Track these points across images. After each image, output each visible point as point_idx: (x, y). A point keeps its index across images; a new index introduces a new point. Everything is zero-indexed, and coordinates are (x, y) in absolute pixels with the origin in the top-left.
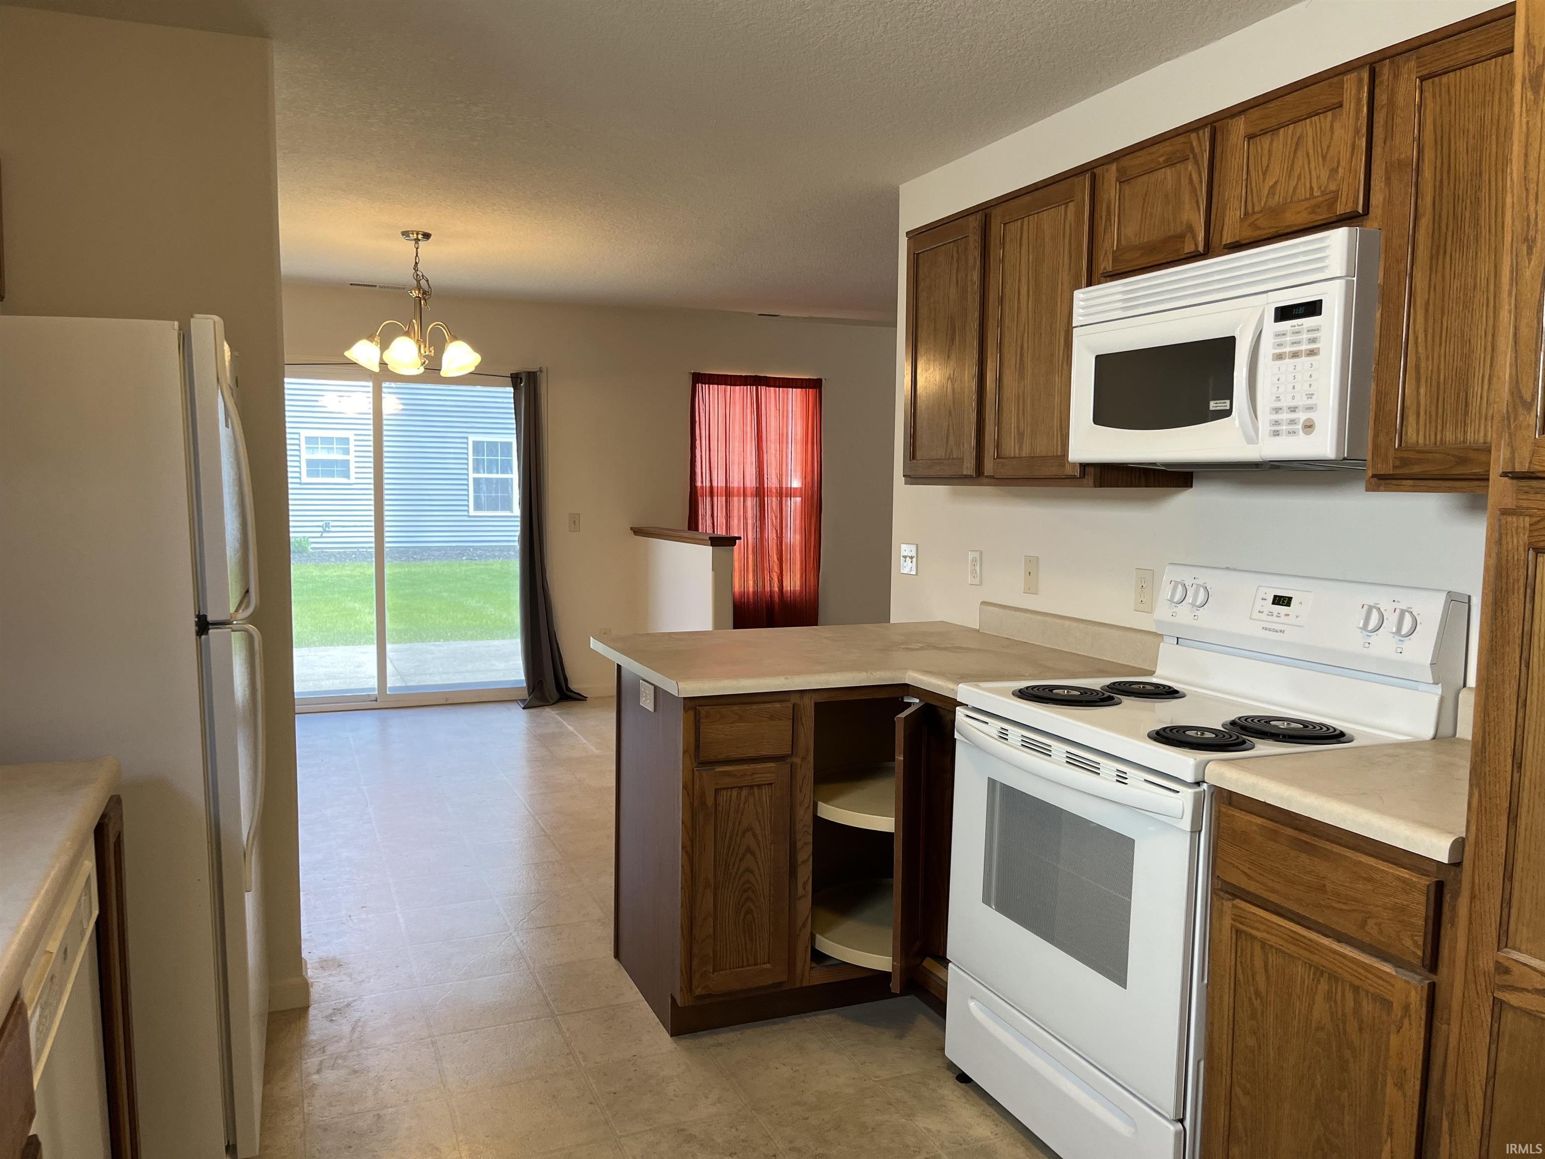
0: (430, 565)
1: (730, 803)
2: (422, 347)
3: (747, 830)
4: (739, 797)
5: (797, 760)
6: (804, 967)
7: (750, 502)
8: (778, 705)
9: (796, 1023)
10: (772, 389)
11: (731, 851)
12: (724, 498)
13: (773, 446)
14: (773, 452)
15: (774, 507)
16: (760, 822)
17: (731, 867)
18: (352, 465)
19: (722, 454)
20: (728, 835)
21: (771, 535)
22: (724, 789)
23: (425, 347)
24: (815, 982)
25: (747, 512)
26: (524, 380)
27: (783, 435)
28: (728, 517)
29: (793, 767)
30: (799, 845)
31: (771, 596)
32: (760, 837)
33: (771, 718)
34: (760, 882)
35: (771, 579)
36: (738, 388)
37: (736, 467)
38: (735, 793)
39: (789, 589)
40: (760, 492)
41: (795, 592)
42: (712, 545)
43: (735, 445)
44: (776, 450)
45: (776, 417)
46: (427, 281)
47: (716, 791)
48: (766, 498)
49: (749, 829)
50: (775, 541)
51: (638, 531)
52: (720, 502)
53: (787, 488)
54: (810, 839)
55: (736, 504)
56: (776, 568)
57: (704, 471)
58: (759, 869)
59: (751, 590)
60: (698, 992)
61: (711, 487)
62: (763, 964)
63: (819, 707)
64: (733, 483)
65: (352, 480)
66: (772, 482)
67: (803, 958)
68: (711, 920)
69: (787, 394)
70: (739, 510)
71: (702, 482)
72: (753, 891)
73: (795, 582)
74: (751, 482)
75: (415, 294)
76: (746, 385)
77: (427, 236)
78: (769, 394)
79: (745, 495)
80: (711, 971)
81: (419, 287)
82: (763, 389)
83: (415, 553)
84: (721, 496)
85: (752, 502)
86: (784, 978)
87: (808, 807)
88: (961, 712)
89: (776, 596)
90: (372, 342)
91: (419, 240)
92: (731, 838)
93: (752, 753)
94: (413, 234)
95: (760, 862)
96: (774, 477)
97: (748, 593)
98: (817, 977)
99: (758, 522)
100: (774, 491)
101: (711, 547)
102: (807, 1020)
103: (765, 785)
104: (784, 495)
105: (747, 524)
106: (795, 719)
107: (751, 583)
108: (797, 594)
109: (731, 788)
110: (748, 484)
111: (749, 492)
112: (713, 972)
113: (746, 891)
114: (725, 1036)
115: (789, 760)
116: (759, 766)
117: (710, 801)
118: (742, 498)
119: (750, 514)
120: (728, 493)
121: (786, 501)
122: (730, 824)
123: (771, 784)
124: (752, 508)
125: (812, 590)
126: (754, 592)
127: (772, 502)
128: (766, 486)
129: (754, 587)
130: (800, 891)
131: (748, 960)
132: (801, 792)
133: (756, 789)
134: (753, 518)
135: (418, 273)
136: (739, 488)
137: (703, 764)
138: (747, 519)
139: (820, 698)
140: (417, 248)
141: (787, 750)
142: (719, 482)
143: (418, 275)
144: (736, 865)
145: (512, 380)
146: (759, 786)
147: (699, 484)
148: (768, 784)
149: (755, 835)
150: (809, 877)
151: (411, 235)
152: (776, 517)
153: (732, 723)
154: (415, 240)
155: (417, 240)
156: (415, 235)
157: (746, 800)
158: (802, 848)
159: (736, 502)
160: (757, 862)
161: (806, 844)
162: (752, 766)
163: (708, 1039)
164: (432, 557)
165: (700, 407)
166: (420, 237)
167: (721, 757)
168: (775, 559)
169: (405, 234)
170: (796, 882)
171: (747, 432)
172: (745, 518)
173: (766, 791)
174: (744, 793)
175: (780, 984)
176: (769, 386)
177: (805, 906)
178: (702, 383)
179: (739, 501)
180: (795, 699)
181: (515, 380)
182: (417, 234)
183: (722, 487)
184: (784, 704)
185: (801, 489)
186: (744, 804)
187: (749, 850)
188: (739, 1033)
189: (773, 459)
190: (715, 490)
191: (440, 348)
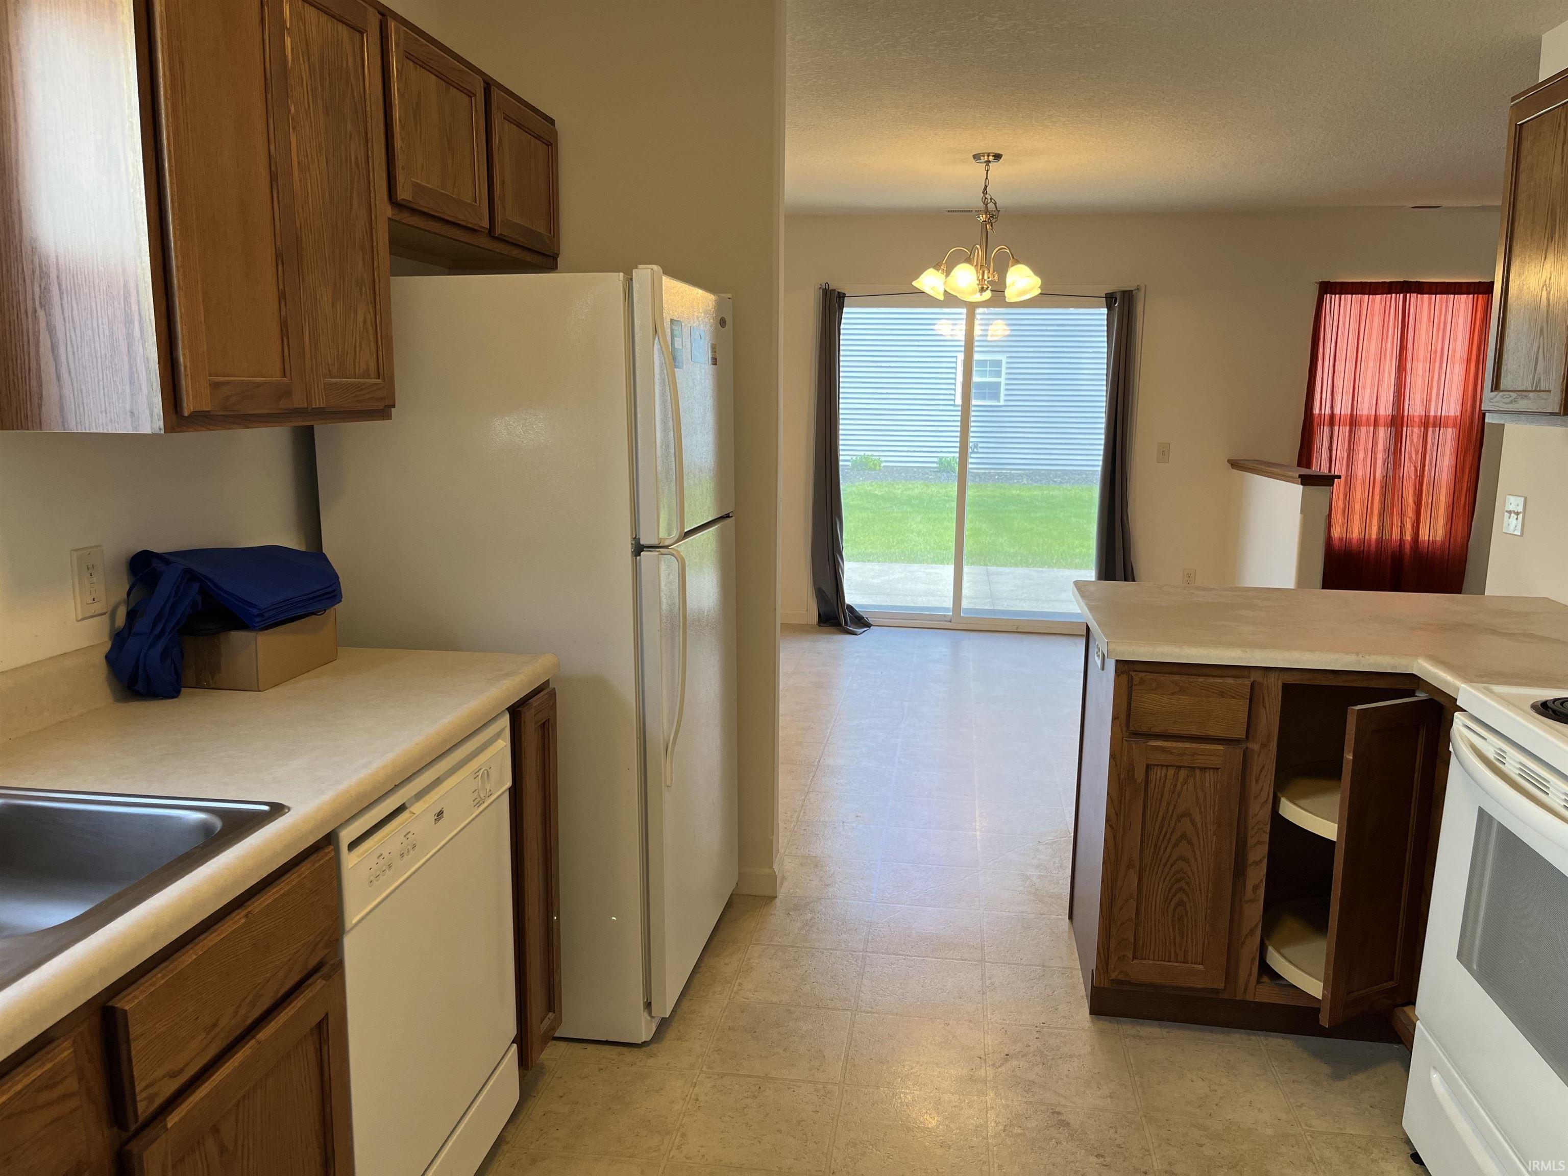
0: (1069, 488)
1: (1165, 782)
2: (986, 272)
3: (1184, 815)
4: (1176, 775)
5: (1255, 747)
6: (1248, 980)
7: (1382, 432)
8: (1231, 681)
9: (1238, 1038)
10: (1426, 296)
11: (1163, 834)
12: (1348, 428)
13: (1421, 365)
14: (1420, 372)
15: (1415, 440)
16: (1200, 809)
17: (1162, 851)
18: (1003, 387)
19: (1350, 376)
20: (1160, 818)
21: (1408, 471)
22: (1158, 765)
23: (989, 272)
24: (1259, 999)
25: (1377, 444)
26: (1118, 301)
27: (1436, 352)
28: (1351, 450)
29: (1246, 756)
30: (1251, 841)
31: (1400, 546)
32: (1199, 825)
33: (1222, 694)
34: (1196, 874)
35: (1403, 525)
36: (1379, 297)
37: (1368, 391)
38: (1171, 772)
39: (1427, 538)
40: (1397, 422)
41: (1434, 542)
42: (1302, 484)
43: (1369, 367)
44: (1424, 371)
45: (1428, 331)
46: (995, 204)
47: (1148, 766)
48: (1405, 429)
49: (1186, 814)
50: (1412, 481)
51: (1235, 464)
52: (1342, 433)
53: (1435, 417)
54: (1266, 838)
55: (1363, 435)
56: (1410, 512)
57: (1324, 397)
58: (1196, 860)
59: (1374, 536)
60: (1113, 975)
61: (1332, 415)
62: (1195, 964)
63: (1287, 688)
64: (1361, 410)
65: (1002, 403)
66: (1414, 408)
67: (1247, 967)
68: (1133, 904)
69: (1447, 302)
70: (1366, 442)
71: (1321, 409)
72: (1187, 883)
73: (1435, 531)
74: (1386, 409)
75: (982, 218)
76: (1391, 293)
77: (998, 157)
78: (1420, 303)
79: (1376, 424)
80: (1131, 957)
81: (986, 211)
82: (1413, 297)
83: (1056, 476)
84: (1345, 425)
85: (1386, 432)
86: (1221, 986)
87: (1266, 802)
88: (1460, 720)
89: (1407, 546)
90: (938, 270)
91: (990, 162)
92: (1163, 819)
93: (1194, 731)
94: (984, 156)
95: (1197, 852)
96: (1418, 402)
97: (1370, 540)
98: (1265, 994)
99: (1391, 457)
100: (1417, 420)
101: (1301, 487)
102: (1253, 1038)
103: (1210, 768)
104: (1431, 425)
105: (1376, 459)
106: (1254, 696)
107: (1375, 529)
108: (1438, 544)
109: (1167, 766)
110: (1382, 412)
111: (1382, 421)
112: (1134, 958)
113: (1178, 881)
114: (1150, 1030)
115: (1244, 746)
116: (1203, 746)
117: (1140, 775)
118: (1372, 428)
119: (1381, 446)
120: (1354, 422)
121: (1434, 432)
122: (1164, 804)
123: (1218, 769)
124: (1385, 439)
125: (1459, 539)
126: (1377, 540)
127: (1412, 434)
128: (1406, 414)
129: (1378, 534)
130: (1249, 894)
131: (1176, 955)
132: (1257, 782)
133: (1198, 772)
134: (1384, 451)
135: (987, 196)
136: (1368, 417)
137: (1135, 734)
138: (1376, 454)
139: (1290, 679)
140: (988, 171)
141: (1240, 733)
142: (1342, 408)
143: (986, 198)
144: (1168, 850)
145: (1106, 300)
146: (1202, 769)
147: (1316, 411)
148: (1213, 768)
149: (1193, 822)
150: (1262, 880)
151: (982, 158)
152: (1417, 453)
153: (1172, 694)
154: (985, 162)
155: (988, 162)
156: (986, 157)
157: (1185, 781)
158: (1255, 845)
159: (1364, 433)
160: (1194, 851)
161: (1259, 843)
162: (1194, 746)
163: (1128, 1028)
164: (1072, 481)
165: (1328, 321)
166: (991, 158)
167: (1157, 730)
168: (1411, 501)
169: (976, 157)
170: (1245, 884)
171: (1386, 350)
172: (1374, 452)
173: (1209, 778)
174: (1183, 773)
175: (1216, 991)
176: (1422, 293)
177: (1254, 911)
178: (1331, 293)
179: (1368, 432)
180: (1257, 677)
181: (1110, 300)
182: (988, 156)
183: (1346, 415)
184: (1240, 681)
185: (1455, 417)
186: (1182, 786)
187: (1184, 836)
188: (1166, 1030)
189: (1420, 381)
190: (1337, 418)
191: (1002, 272)
